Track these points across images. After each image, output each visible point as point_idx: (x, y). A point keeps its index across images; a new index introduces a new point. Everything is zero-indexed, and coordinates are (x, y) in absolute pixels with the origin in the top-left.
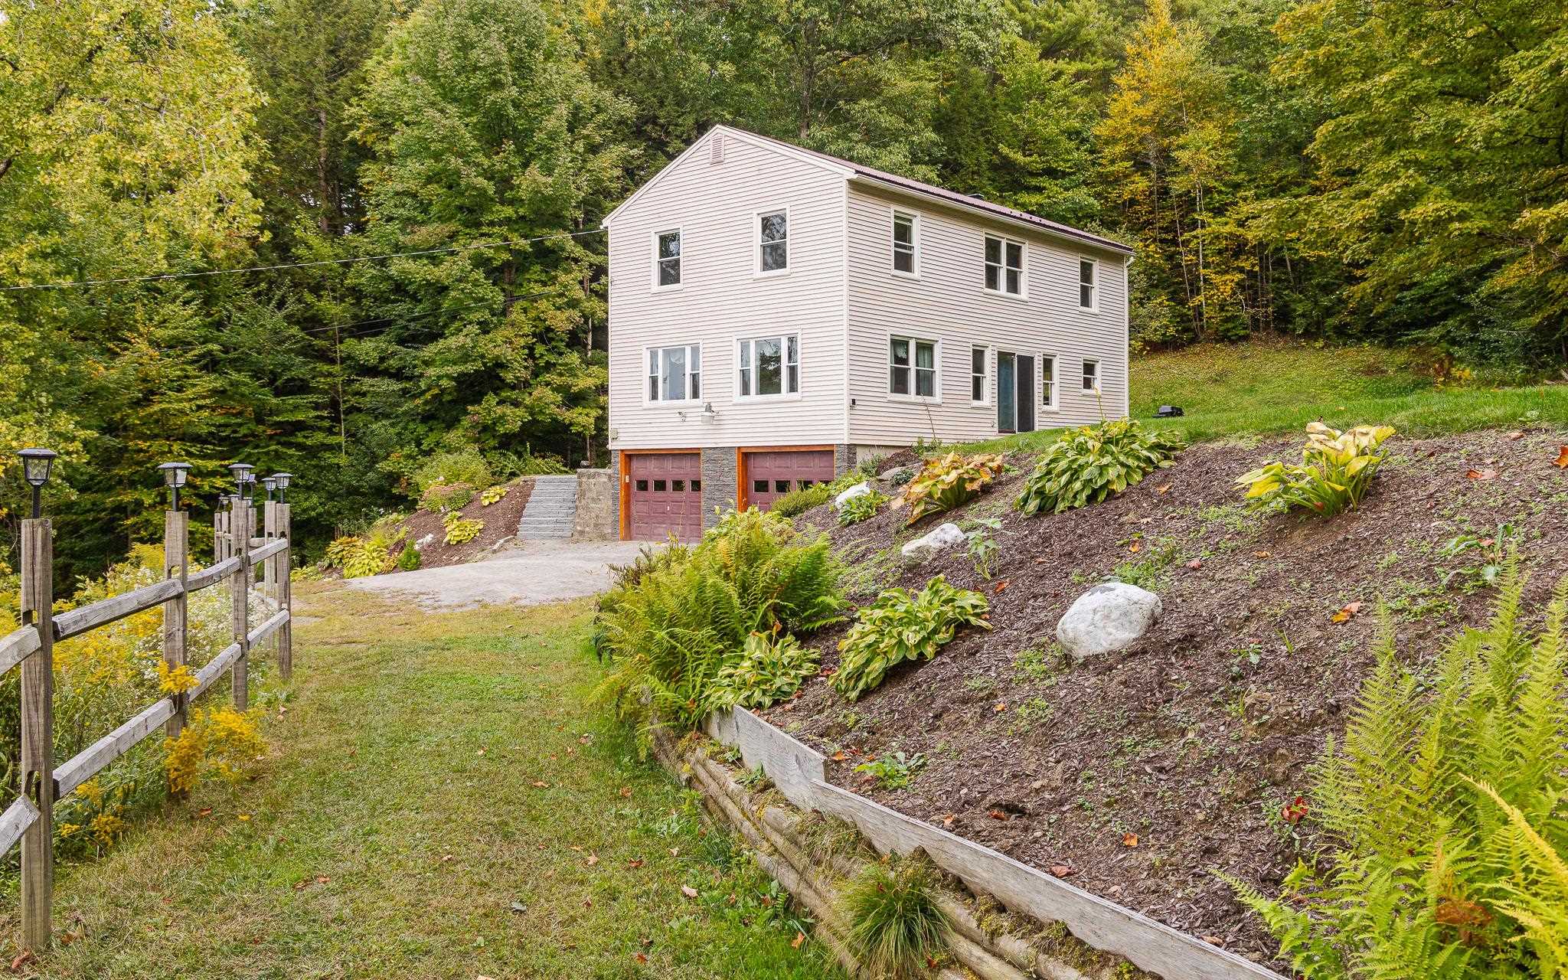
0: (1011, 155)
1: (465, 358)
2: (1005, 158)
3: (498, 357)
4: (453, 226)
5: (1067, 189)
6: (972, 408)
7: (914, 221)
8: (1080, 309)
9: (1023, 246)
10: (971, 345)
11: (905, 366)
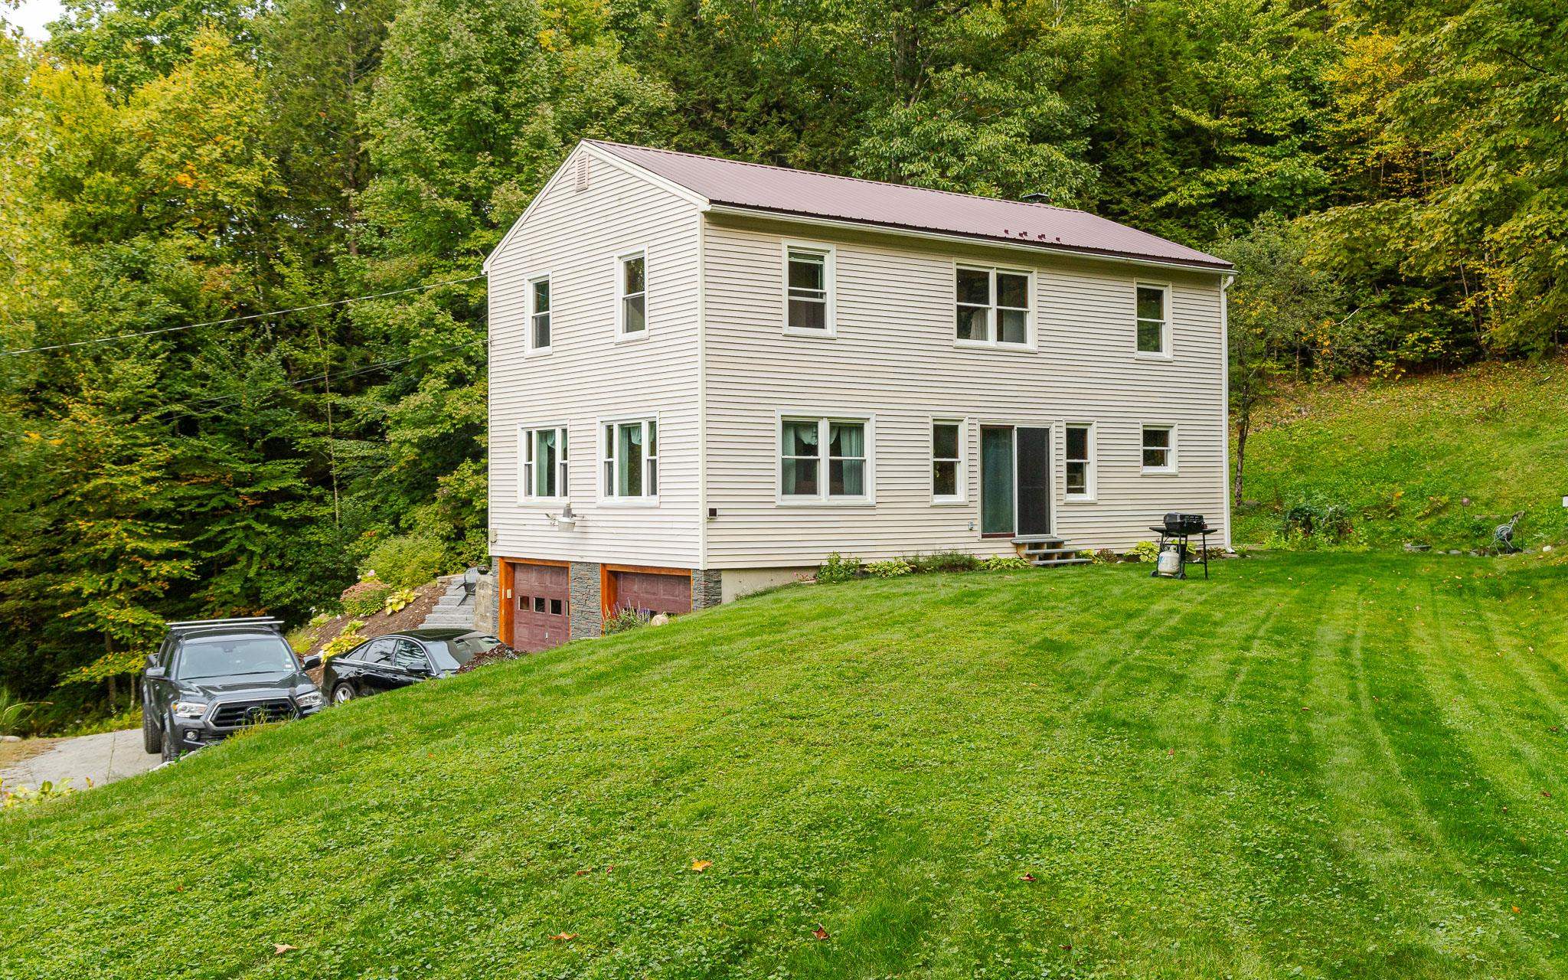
0: (1194, 118)
1: (432, 421)
2: (1186, 122)
3: (468, 417)
4: (423, 258)
5: (1276, 159)
6: (932, 507)
7: (827, 257)
8: (1136, 356)
9: (1029, 275)
10: (930, 420)
11: (812, 457)
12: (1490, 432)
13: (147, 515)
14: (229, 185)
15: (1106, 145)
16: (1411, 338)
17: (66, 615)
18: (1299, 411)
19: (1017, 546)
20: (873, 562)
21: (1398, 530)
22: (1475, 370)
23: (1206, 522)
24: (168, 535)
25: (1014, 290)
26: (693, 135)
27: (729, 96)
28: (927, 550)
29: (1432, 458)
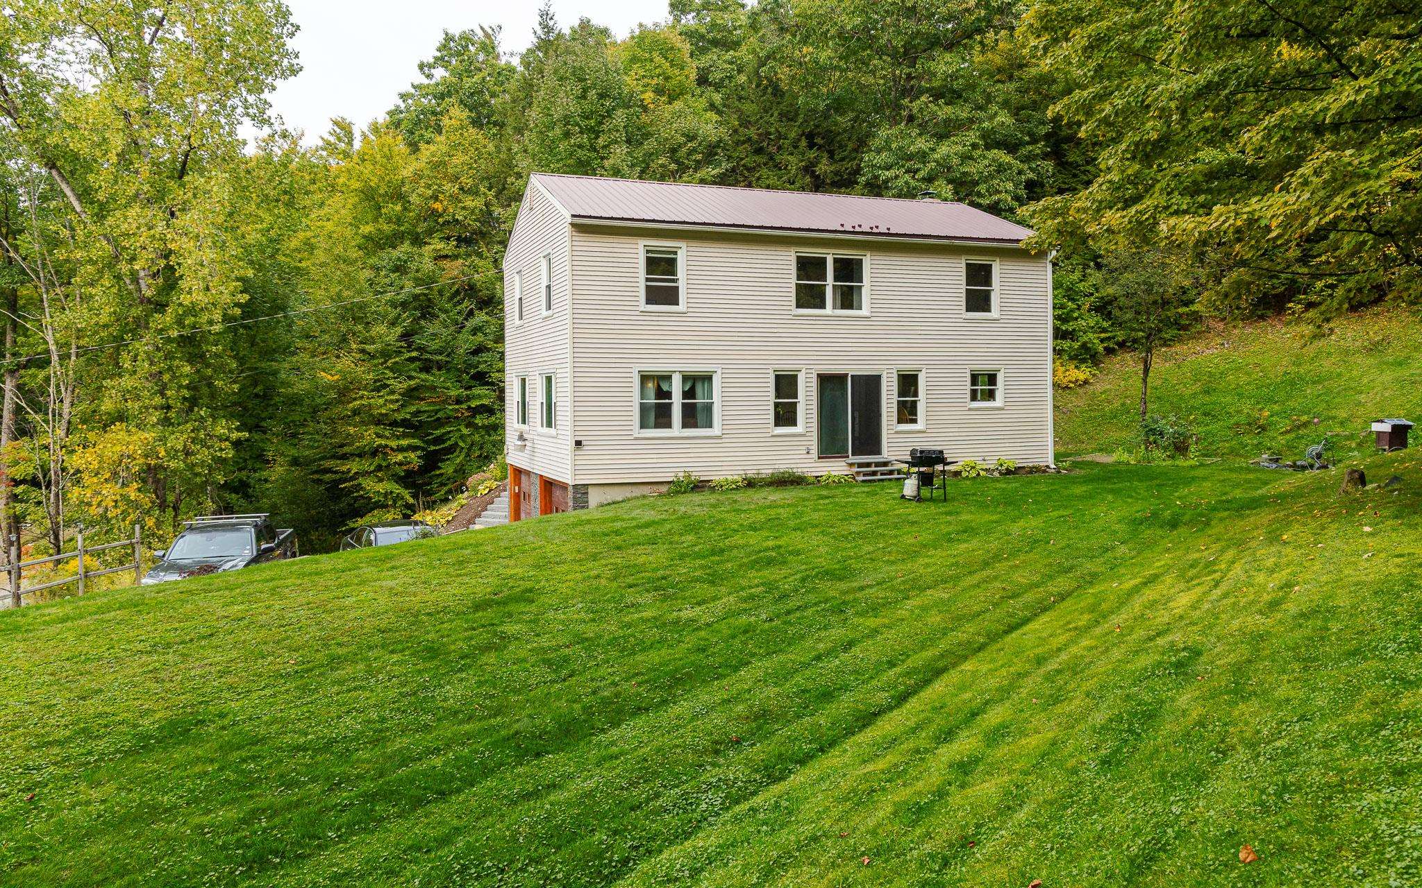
6: (773, 436)
7: (679, 252)
8: (964, 317)
9: (864, 258)
10: (771, 371)
11: (667, 401)
12: (1371, 361)
13: (394, 424)
14: (464, 208)
15: (1066, 147)
16: (1319, 284)
17: (343, 486)
18: (1223, 344)
19: (851, 465)
20: (717, 478)
21: (1260, 443)
22: (1376, 309)
23: (946, 456)
24: (404, 436)
25: (849, 271)
26: (756, 158)
27: (777, 130)
28: (767, 468)
29: (1314, 383)
